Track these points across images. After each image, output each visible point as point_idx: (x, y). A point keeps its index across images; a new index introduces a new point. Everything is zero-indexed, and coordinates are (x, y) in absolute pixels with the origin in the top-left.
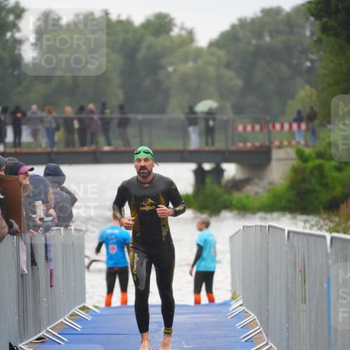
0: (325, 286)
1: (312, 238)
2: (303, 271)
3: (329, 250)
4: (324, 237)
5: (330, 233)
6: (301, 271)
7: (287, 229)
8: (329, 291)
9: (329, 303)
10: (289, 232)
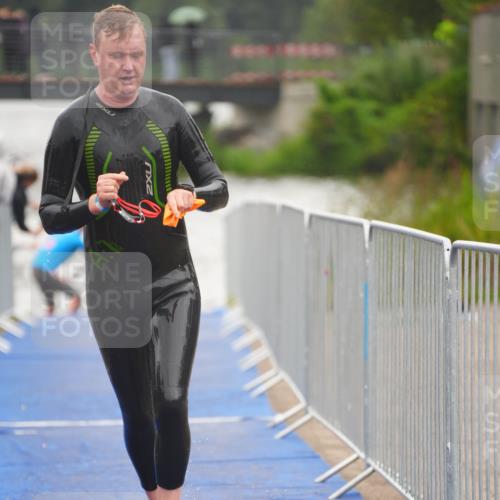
0: (362, 295)
1: (345, 226)
2: (330, 274)
3: (367, 245)
4: (361, 226)
5: (370, 220)
6: (327, 273)
7: (308, 211)
8: (366, 304)
9: (366, 319)
10: (311, 217)
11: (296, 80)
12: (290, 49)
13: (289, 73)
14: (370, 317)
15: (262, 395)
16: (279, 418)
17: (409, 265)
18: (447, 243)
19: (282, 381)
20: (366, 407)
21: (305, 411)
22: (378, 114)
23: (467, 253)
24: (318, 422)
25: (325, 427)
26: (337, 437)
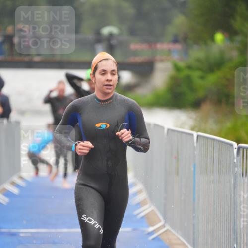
0: (193, 169)
1: (184, 135)
2: (177, 158)
3: (195, 145)
4: (193, 135)
5: (197, 132)
6: (175, 158)
7: (166, 127)
8: (194, 174)
9: (194, 181)
10: (168, 130)
11: (162, 61)
12: (159, 46)
13: (158, 57)
14: (197, 180)
15: (143, 217)
16: (151, 229)
17: (216, 155)
18: (235, 145)
19: (153, 210)
20: (194, 225)
21: (164, 226)
22: (202, 78)
23: (245, 150)
24: (170, 231)
25: (174, 234)
26: (180, 239)
